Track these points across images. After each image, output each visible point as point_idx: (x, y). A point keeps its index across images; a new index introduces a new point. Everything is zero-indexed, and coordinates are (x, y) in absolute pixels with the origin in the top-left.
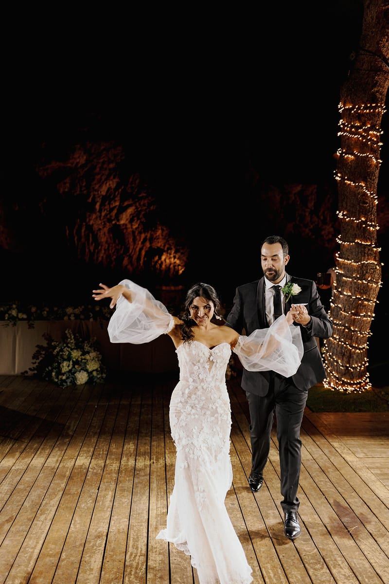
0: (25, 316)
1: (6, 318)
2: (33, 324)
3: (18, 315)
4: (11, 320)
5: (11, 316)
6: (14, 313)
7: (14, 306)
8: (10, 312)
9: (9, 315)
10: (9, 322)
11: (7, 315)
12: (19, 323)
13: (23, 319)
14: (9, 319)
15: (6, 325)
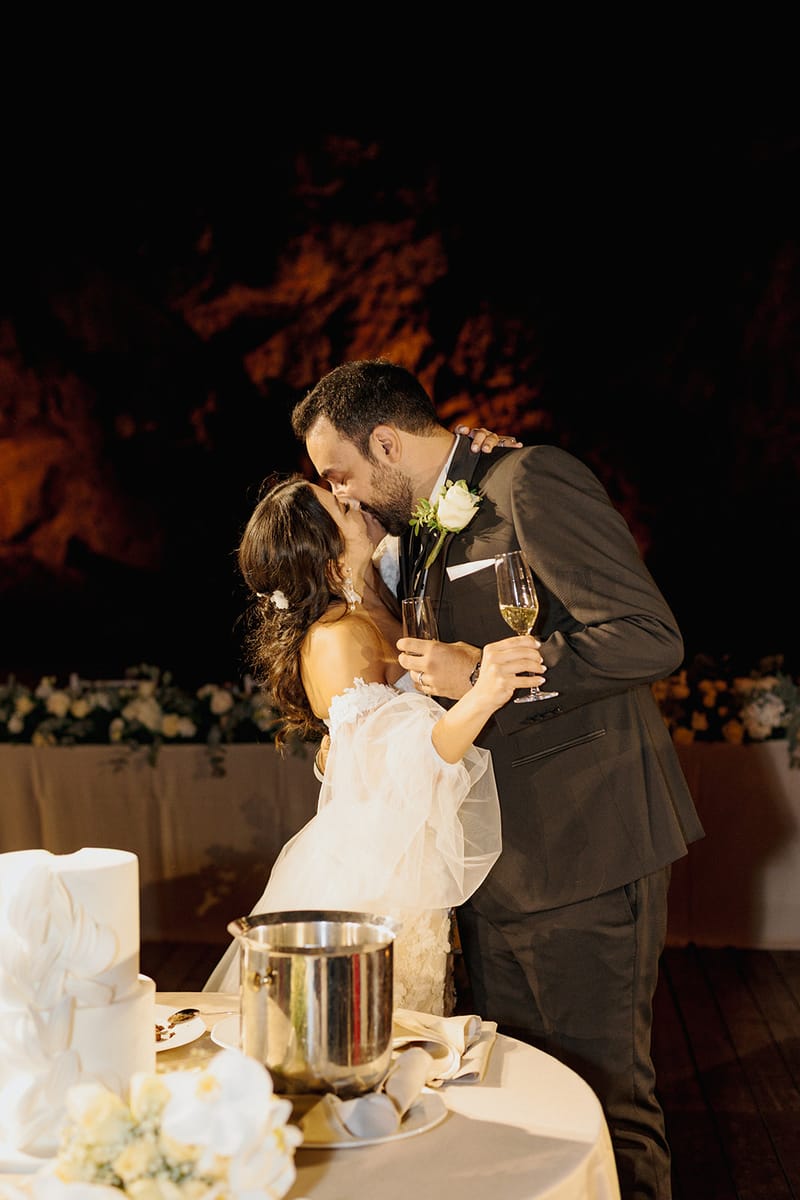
0: (186, 728)
1: (116, 736)
2: (220, 760)
3: (159, 723)
4: (133, 742)
5: (134, 727)
6: (145, 712)
7: (146, 688)
8: (128, 713)
9: (127, 723)
10: (126, 749)
11: (118, 724)
12: (166, 750)
13: (179, 739)
14: (125, 738)
15: (113, 762)
